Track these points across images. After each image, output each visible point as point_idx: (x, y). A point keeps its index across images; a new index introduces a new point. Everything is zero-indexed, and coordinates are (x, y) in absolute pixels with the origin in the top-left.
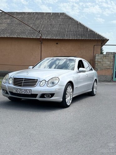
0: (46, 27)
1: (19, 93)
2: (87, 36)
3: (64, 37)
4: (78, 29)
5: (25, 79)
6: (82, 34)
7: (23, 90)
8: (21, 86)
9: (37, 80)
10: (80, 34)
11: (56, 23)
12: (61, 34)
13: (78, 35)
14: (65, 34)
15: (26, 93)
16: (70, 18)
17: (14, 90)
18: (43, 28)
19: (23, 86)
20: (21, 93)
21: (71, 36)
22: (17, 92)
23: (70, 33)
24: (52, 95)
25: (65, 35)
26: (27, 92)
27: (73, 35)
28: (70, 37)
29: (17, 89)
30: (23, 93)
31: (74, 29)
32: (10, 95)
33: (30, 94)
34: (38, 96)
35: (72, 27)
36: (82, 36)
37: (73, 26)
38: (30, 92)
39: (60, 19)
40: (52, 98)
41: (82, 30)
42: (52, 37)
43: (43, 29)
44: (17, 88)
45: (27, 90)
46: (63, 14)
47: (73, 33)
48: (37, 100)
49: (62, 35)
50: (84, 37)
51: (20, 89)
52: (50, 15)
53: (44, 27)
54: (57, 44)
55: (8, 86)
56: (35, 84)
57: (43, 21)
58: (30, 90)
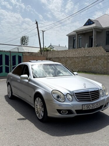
1: (91, 108)
5: (90, 92)
7: (95, 105)
9: (98, 91)
15: (97, 107)
19: (92, 100)
20: (94, 108)
30: (95, 107)
32: (77, 114)
44: (88, 104)
45: (98, 103)
56: (99, 95)
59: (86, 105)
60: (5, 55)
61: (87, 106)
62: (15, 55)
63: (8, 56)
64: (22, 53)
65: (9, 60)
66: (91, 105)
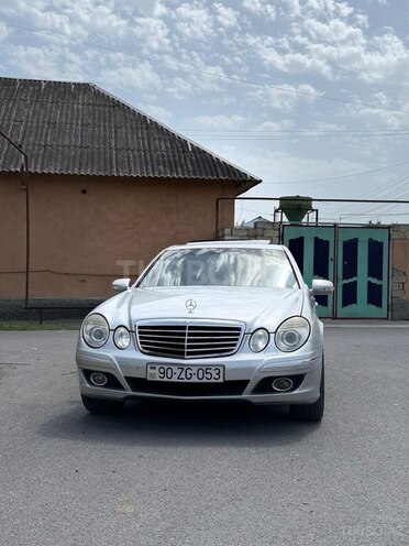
0: (34, 130)
1: (175, 379)
2: (190, 166)
3: (112, 168)
4: (152, 141)
5: (190, 328)
6: (170, 161)
7: (195, 370)
8: (183, 353)
9: (239, 329)
10: (164, 161)
11: (67, 117)
12: (96, 159)
13: (159, 165)
14: (111, 159)
15: (205, 380)
16: (117, 105)
17: (153, 371)
18: (24, 135)
19: (189, 354)
20: (186, 380)
21: (135, 165)
22: (166, 379)
23: (129, 157)
24: (297, 380)
25: (111, 164)
26: (209, 376)
27: (141, 164)
28: (130, 172)
29: (166, 369)
30: (194, 379)
31: (139, 143)
32: (130, 392)
33: (221, 380)
34: (250, 387)
35: (129, 135)
36: (172, 166)
37: (133, 133)
38: (221, 374)
39: (80, 107)
40: (295, 392)
41: (167, 148)
42: (67, 170)
43: (23, 138)
44: (166, 364)
45: (208, 367)
46: (85, 88)
47: (140, 156)
48: (246, 403)
49: (102, 163)
50: (179, 169)
51: (181, 367)
52: (40, 88)
53: (25, 130)
54: (84, 192)
55: (117, 358)
56: (235, 345)
57: (18, 110)
58: (221, 369)
59: (158, 367)
60: (316, 239)
61: (162, 370)
62: (357, 239)
63: (327, 242)
64: (389, 227)
65: (331, 255)
66: (175, 369)
